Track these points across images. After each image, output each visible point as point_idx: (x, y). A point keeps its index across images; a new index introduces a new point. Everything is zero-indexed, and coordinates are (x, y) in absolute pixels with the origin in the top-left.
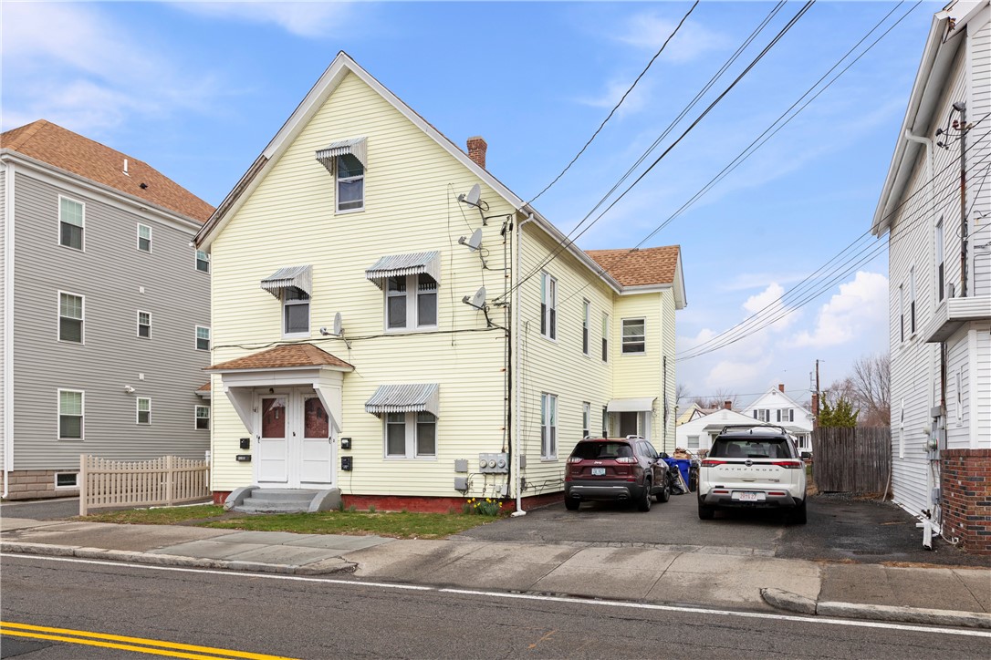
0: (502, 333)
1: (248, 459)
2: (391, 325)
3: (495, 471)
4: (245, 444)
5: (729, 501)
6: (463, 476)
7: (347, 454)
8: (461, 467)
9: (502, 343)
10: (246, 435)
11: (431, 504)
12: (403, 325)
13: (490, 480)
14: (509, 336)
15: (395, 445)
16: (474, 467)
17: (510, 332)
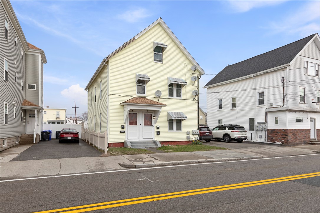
0: (196, 101)
1: (124, 132)
2: (169, 96)
3: (195, 134)
4: (123, 127)
5: (240, 139)
6: (188, 135)
7: (158, 130)
8: (188, 133)
9: (196, 104)
10: (123, 125)
11: (180, 143)
12: (173, 96)
13: (194, 136)
14: (198, 102)
15: (171, 128)
16: (191, 133)
17: (198, 101)
